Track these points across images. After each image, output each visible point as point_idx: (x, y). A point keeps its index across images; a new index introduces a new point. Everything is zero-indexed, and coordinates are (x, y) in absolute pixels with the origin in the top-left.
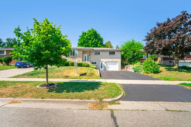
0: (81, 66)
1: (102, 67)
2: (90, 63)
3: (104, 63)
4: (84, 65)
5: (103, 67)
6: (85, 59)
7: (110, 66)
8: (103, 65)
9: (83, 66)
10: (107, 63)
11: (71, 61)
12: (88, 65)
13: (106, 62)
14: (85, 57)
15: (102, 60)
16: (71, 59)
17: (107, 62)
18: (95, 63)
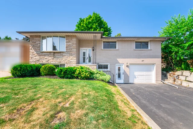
0: (72, 77)
1: (119, 76)
2: (94, 69)
3: (123, 68)
4: (80, 73)
5: (122, 76)
6: (84, 59)
7: (136, 73)
8: (122, 72)
9: (77, 78)
10: (131, 67)
11: (49, 62)
12: (92, 73)
13: (128, 64)
14: (84, 53)
15: (120, 60)
16: (50, 58)
17: (130, 64)
18: (106, 67)
